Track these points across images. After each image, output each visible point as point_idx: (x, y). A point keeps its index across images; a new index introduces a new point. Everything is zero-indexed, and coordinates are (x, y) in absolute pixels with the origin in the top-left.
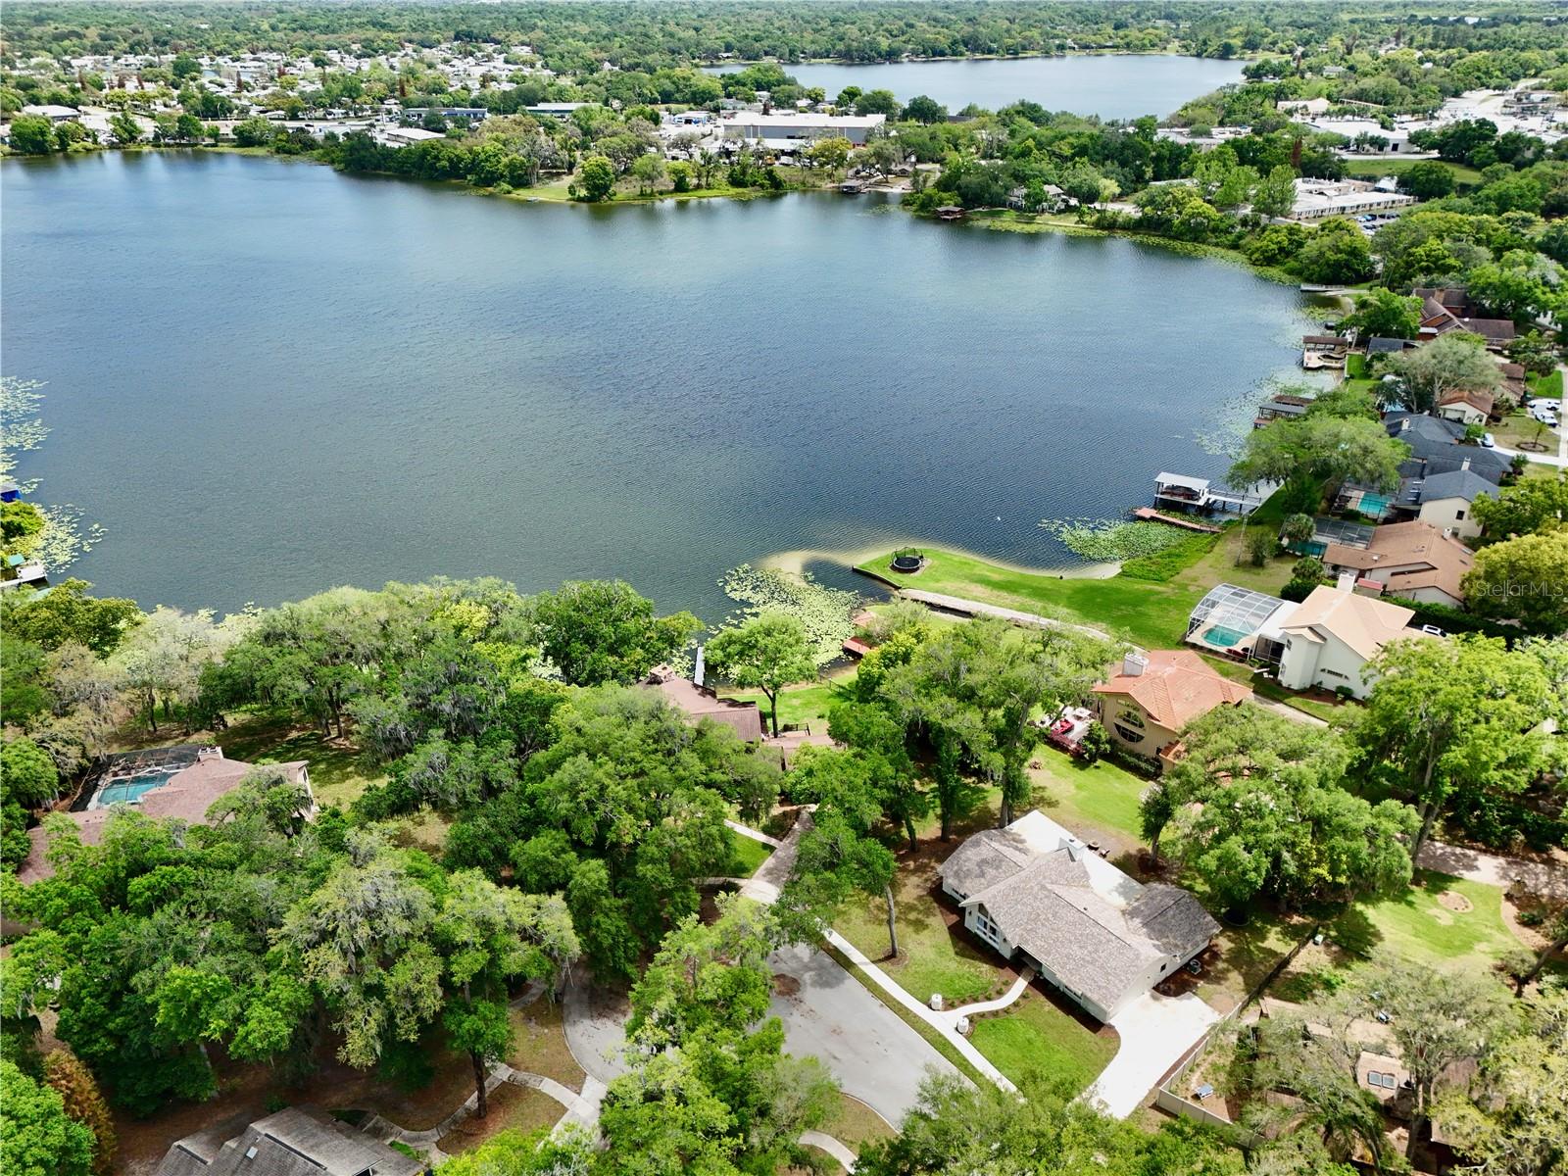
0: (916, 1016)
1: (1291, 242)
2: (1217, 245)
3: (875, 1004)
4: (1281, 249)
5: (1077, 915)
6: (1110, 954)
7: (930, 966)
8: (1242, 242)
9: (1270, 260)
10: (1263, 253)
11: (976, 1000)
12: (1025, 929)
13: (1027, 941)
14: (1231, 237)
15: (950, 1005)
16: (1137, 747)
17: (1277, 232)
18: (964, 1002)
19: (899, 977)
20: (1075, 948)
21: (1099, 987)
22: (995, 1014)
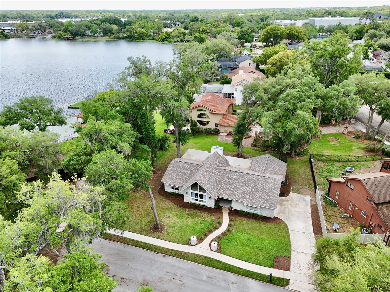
0: (186, 253)
1: (167, 35)
2: (148, 39)
3: (160, 257)
4: (166, 37)
5: (238, 174)
6: (263, 184)
7: (179, 225)
8: (155, 38)
9: (163, 40)
10: (161, 38)
11: (211, 232)
12: (217, 189)
13: (221, 194)
14: (152, 37)
15: (200, 240)
16: (208, 126)
17: (163, 33)
18: (206, 235)
19: (165, 237)
20: (245, 188)
21: (266, 200)
22: (223, 234)
